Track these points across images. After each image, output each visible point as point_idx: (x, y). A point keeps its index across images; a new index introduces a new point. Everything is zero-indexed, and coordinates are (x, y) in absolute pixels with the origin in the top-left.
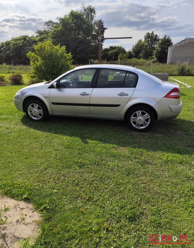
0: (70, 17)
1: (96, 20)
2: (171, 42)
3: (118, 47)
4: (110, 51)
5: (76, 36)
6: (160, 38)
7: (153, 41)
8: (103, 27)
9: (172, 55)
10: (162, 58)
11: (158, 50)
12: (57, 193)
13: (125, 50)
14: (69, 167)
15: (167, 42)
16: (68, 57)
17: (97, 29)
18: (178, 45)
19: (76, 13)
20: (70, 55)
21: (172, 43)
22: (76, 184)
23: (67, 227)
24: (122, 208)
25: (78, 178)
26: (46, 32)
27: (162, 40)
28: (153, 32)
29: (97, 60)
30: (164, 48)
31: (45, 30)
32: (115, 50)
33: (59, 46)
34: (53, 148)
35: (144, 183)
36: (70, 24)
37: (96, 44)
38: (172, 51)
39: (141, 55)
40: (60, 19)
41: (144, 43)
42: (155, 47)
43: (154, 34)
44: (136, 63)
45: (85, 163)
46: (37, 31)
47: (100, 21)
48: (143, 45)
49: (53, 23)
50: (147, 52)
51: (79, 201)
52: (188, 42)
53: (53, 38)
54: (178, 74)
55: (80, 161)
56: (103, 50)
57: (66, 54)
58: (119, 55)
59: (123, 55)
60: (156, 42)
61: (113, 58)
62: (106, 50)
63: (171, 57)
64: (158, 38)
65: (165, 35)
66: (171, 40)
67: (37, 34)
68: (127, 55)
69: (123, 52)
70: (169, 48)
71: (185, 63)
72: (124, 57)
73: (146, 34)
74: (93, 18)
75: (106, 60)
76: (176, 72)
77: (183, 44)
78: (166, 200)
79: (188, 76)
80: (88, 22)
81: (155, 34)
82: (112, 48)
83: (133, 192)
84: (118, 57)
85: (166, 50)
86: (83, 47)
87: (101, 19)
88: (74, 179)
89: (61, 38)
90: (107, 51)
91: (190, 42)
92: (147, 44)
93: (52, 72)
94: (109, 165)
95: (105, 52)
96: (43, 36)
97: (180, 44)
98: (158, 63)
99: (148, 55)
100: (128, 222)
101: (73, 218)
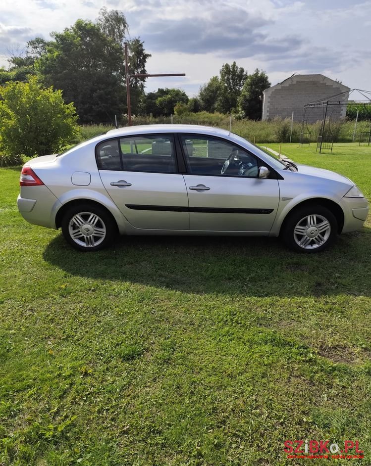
0: (76, 33)
1: (129, 40)
2: (267, 82)
3: (174, 91)
4: (159, 99)
5: (89, 70)
6: (248, 75)
7: (237, 79)
8: (144, 52)
9: (271, 105)
10: (254, 111)
11: (245, 96)
12: (15, 334)
13: (187, 97)
14: (44, 297)
15: (260, 82)
16: (68, 111)
17: (131, 55)
18: (280, 87)
19: (86, 25)
20: (71, 108)
21: (270, 84)
22: (51, 319)
23: (21, 375)
24: (118, 345)
25: (55, 311)
26: (30, 61)
27: (251, 77)
28: (235, 63)
29: (134, 116)
30: (255, 93)
31: (29, 56)
32: (169, 96)
33: (51, 90)
34: (21, 270)
35: (163, 311)
36: (76, 46)
37: (131, 85)
38: (269, 97)
39: (216, 105)
40: (57, 36)
41: (220, 83)
42: (241, 90)
43: (237, 67)
44: (206, 120)
45: (72, 290)
46: (12, 58)
47: (138, 41)
48: (219, 87)
49: (45, 44)
50: (227, 100)
51: (49, 343)
52: (297, 82)
53: (45, 72)
54: (278, 138)
55: (63, 286)
56: (146, 96)
57: (64, 105)
58: (176, 105)
59: (182, 106)
60: (242, 82)
61: (166, 111)
62: (152, 96)
63: (268, 109)
64: (244, 73)
65: (257, 69)
66: (267, 78)
67: (12, 64)
68: (191, 104)
69: (182, 100)
70: (264, 93)
71: (288, 120)
72: (185, 109)
73: (223, 66)
74: (123, 34)
75: (151, 114)
76: (273, 137)
77: (288, 86)
78: (190, 329)
79: (294, 142)
80: (112, 42)
81: (239, 67)
82: (162, 92)
83: (141, 323)
84: (175, 109)
85: (260, 96)
86: (106, 90)
87: (139, 37)
88: (48, 313)
89: (61, 72)
90: (154, 98)
91: (300, 82)
92: (226, 85)
93: (37, 140)
94: (114, 290)
95: (150, 100)
96: (24, 68)
97: (283, 86)
98: (246, 120)
99: (228, 106)
100: (122, 362)
101: (34, 364)
